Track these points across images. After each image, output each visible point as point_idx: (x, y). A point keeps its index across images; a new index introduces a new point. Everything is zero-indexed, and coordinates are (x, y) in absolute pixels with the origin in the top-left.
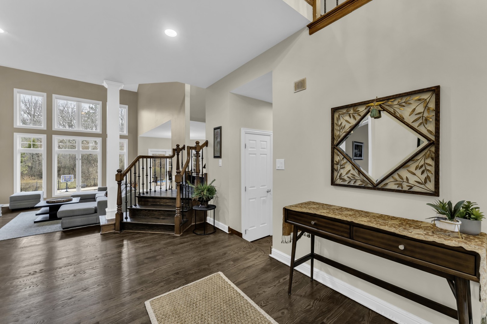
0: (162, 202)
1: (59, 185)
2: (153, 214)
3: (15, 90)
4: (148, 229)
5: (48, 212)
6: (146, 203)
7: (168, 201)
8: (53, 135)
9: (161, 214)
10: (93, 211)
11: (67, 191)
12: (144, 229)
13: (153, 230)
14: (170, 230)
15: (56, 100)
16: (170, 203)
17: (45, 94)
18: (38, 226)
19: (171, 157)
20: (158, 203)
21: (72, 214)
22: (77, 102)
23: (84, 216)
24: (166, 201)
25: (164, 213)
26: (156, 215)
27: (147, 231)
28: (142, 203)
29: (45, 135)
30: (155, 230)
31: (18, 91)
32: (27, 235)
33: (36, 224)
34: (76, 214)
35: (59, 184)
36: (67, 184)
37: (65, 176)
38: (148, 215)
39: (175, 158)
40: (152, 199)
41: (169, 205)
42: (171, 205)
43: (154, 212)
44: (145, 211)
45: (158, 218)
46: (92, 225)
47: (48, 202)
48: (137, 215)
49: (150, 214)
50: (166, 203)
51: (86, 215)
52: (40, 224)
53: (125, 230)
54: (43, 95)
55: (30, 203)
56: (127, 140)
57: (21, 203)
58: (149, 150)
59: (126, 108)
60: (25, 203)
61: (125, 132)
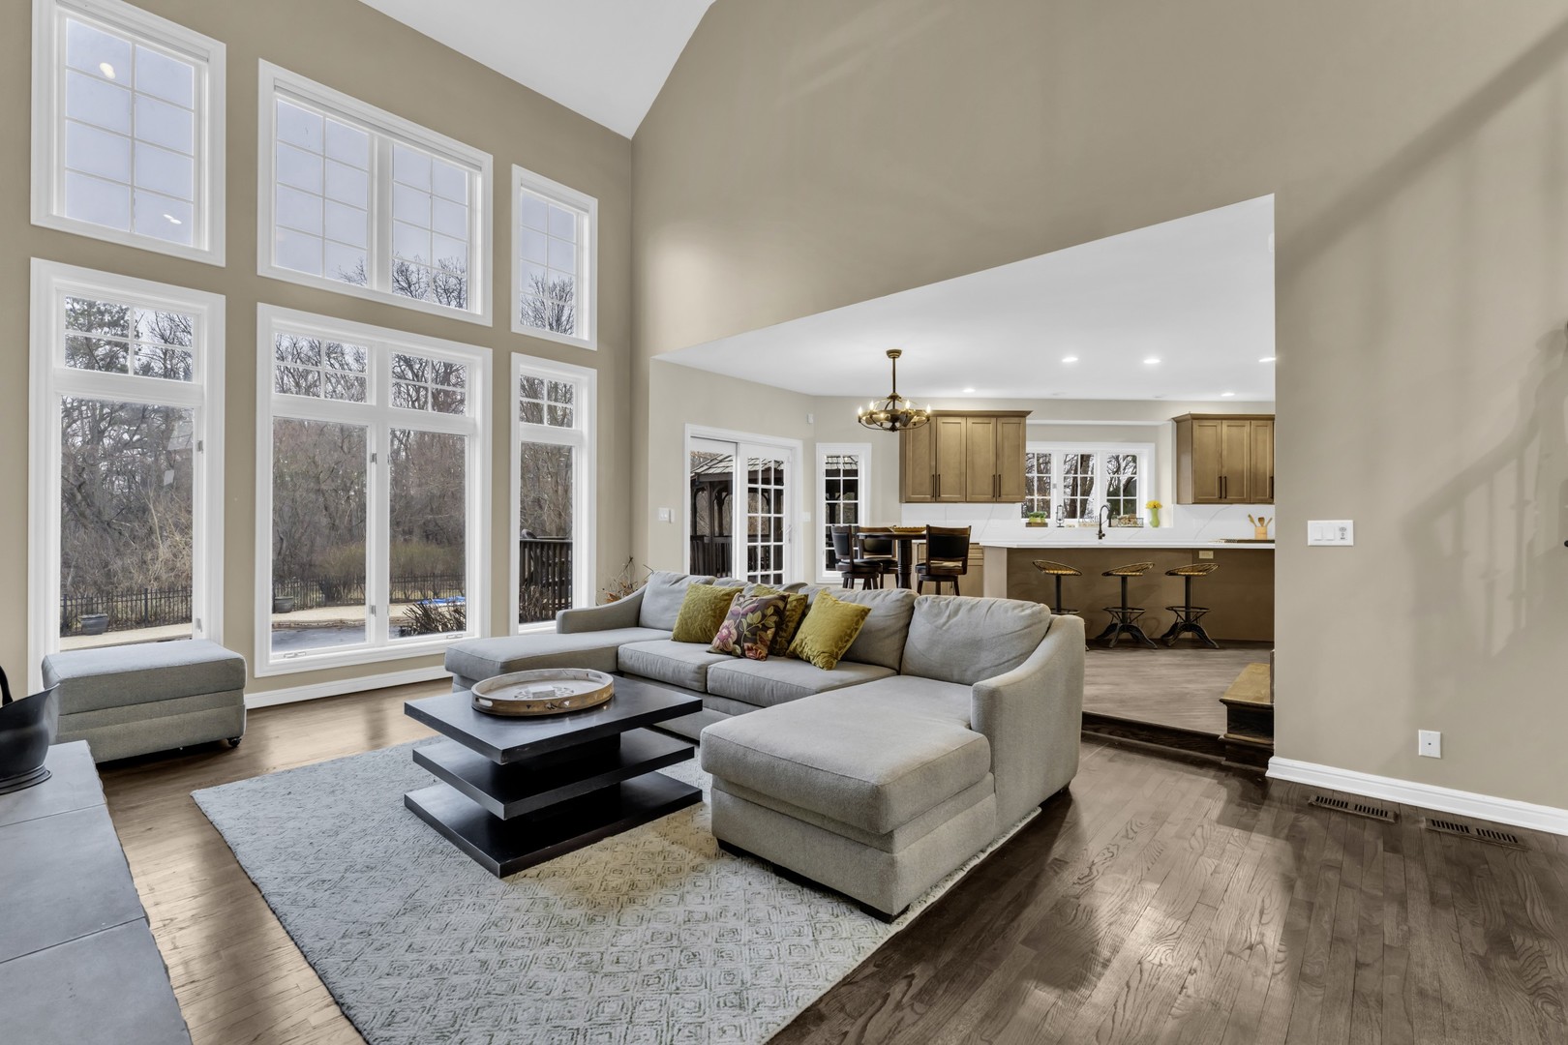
15: (274, 96)
17: (219, 50)
22: (377, 136)
29: (221, 300)
54: (208, 52)
55: (188, 716)
56: (594, 372)
57: (133, 725)
58: (690, 429)
59: (587, 211)
60: (156, 720)
61: (584, 332)
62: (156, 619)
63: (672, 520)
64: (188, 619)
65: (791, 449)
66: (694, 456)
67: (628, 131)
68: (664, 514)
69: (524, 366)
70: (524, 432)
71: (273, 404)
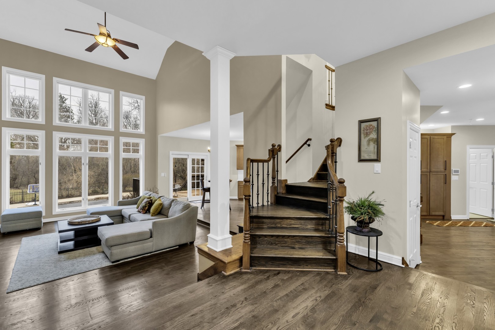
0: (285, 223)
1: (24, 197)
2: (283, 241)
3: (4, 69)
4: (291, 265)
5: (73, 238)
6: (259, 225)
7: (293, 222)
8: (53, 132)
9: (297, 242)
10: (149, 236)
11: (35, 204)
12: (285, 265)
13: (299, 265)
14: (326, 265)
15: (57, 84)
16: (296, 225)
17: (43, 77)
18: (69, 259)
19: (267, 161)
20: (279, 225)
21: (124, 241)
22: (84, 89)
23: (138, 242)
24: (291, 222)
25: (300, 240)
26: (289, 243)
27: (289, 268)
28: (254, 225)
29: (44, 132)
30: (302, 267)
31: (7, 71)
32: (68, 275)
33: (63, 256)
34: (129, 240)
35: (24, 195)
36: (35, 194)
37: (33, 186)
38: (275, 243)
39: (271, 163)
40: (269, 220)
41: (295, 227)
42: (297, 227)
43: (286, 238)
44: (271, 237)
45: (293, 248)
46: (147, 255)
47: (70, 224)
48: (259, 243)
49: (279, 241)
50: (291, 225)
51: (141, 241)
52: (68, 255)
53: (253, 267)
54: (41, 77)
55: (29, 223)
56: (144, 140)
57: (17, 224)
58: (171, 152)
59: (142, 100)
60: (22, 224)
61: (141, 130)
62: (71, 196)
63: (166, 176)
64: (80, 196)
65: (207, 155)
66: (174, 159)
67: (154, 78)
68: (163, 174)
69: (123, 140)
70: (123, 155)
71: (57, 153)
